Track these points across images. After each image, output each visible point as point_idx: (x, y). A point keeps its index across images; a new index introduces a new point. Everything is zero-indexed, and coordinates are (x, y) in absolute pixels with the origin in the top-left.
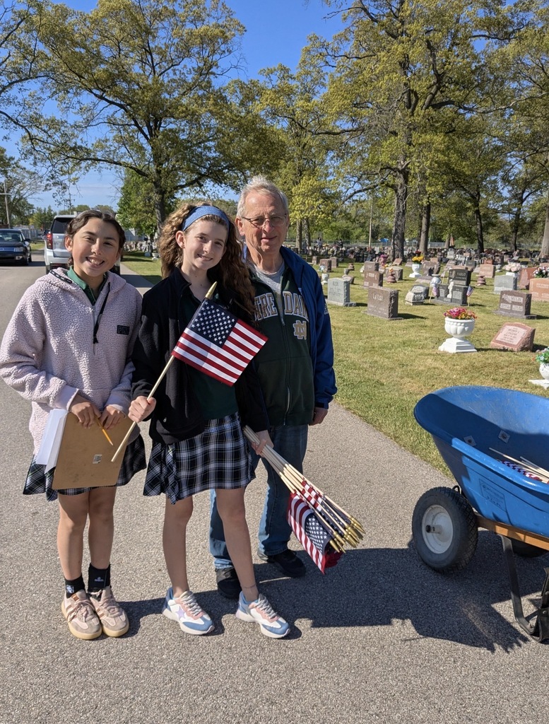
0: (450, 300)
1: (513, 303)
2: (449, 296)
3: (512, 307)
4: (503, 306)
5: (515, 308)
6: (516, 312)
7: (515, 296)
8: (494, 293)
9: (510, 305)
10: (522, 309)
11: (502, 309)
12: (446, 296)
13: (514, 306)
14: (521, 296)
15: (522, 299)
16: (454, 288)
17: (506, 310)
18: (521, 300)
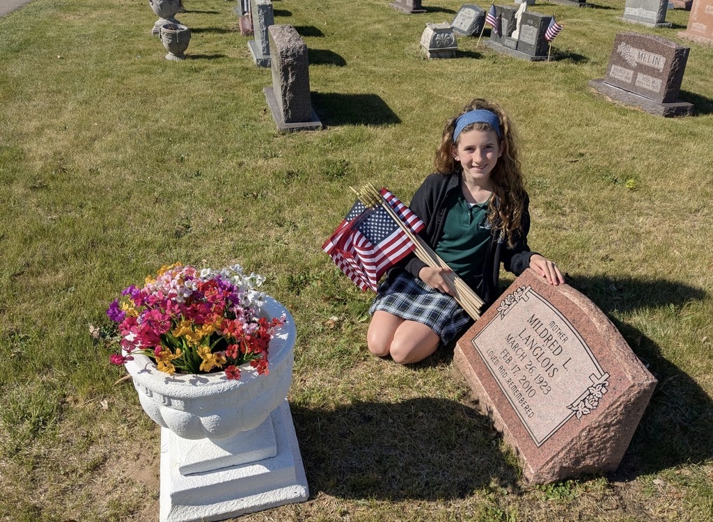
0: (513, 45)
1: (641, 68)
2: (515, 35)
3: (635, 77)
4: (618, 72)
5: (645, 81)
6: (645, 92)
7: (647, 49)
8: (624, 19)
9: (631, 72)
10: (657, 85)
11: (613, 81)
12: (510, 35)
13: (640, 76)
14: (662, 53)
15: (662, 60)
16: (526, 17)
17: (620, 84)
18: (660, 62)
